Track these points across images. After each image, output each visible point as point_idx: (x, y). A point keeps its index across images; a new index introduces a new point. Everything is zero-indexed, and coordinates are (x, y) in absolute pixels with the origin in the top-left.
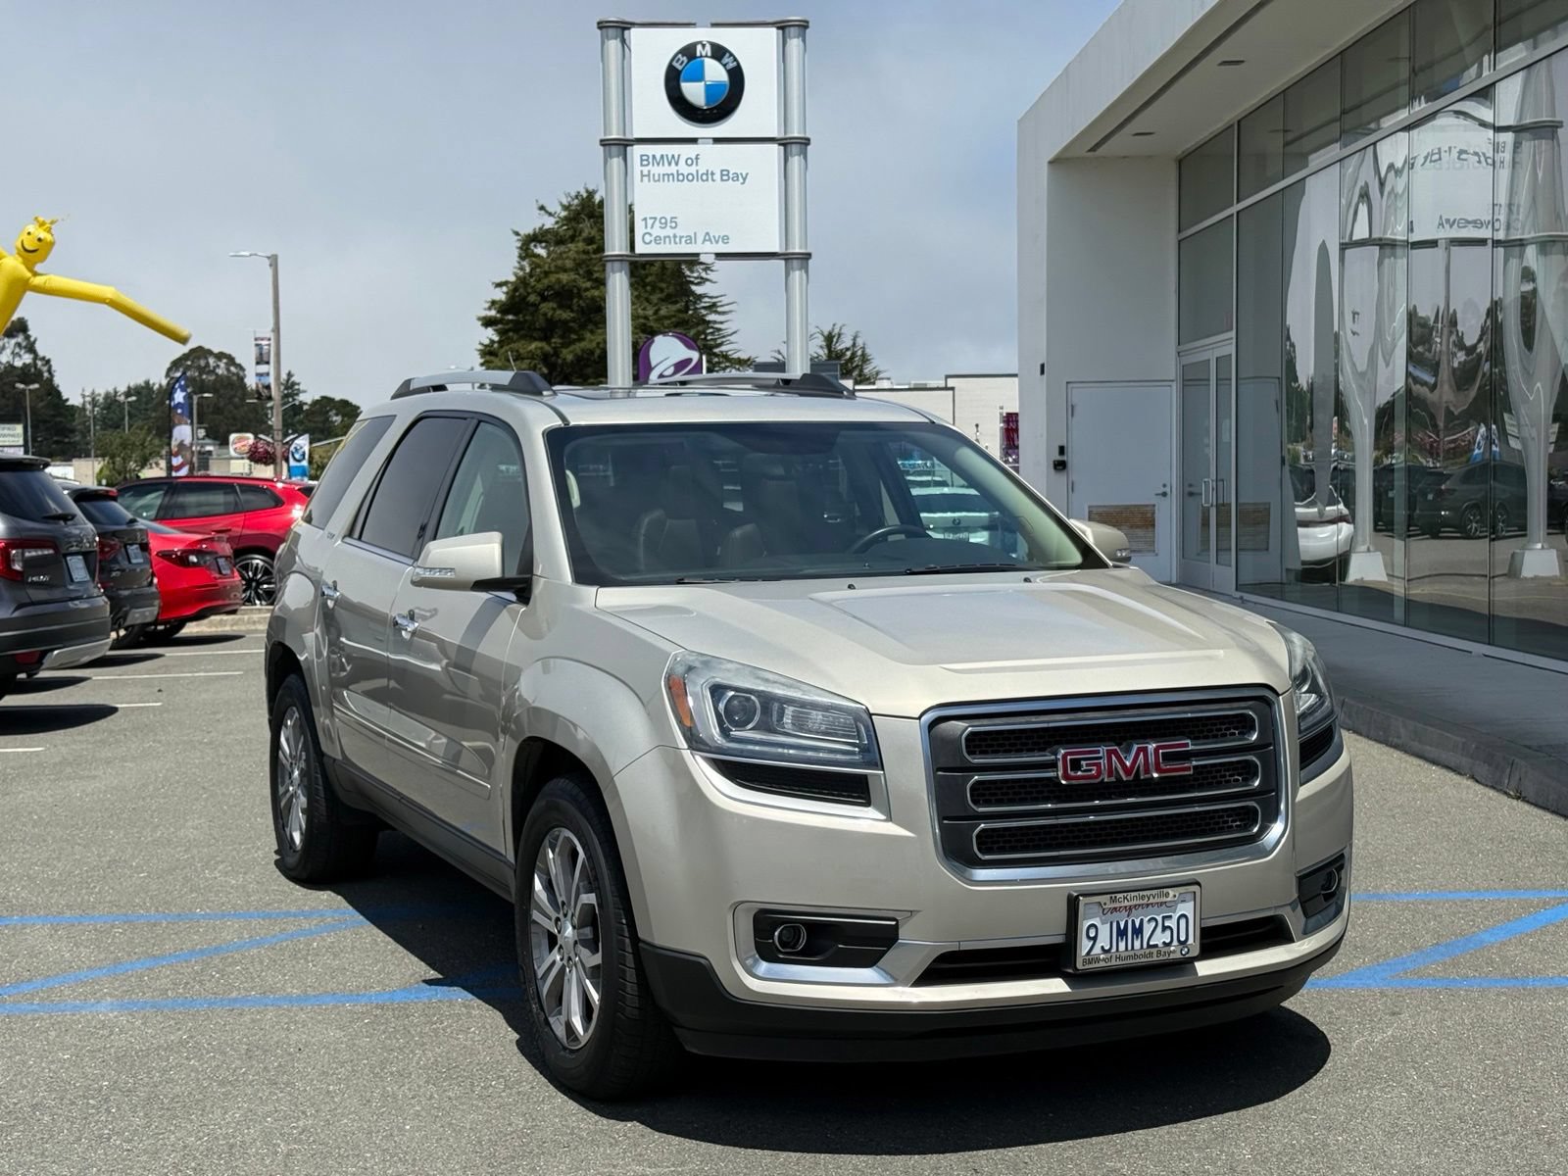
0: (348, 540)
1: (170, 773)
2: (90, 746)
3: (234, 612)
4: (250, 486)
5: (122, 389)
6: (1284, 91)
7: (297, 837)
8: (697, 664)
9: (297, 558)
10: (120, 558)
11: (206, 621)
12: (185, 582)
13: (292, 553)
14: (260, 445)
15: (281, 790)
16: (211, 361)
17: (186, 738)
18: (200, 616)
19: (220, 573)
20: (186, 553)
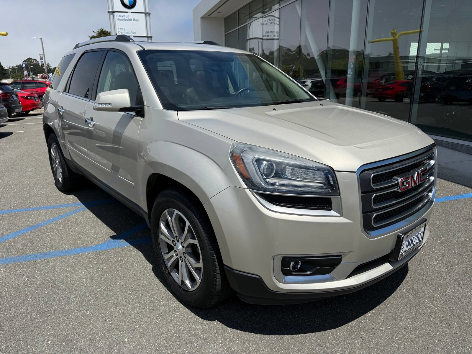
0: (64, 93)
1: (25, 152)
2: (4, 144)
3: (40, 109)
4: (41, 83)
5: (15, 66)
6: (249, 3)
7: (60, 180)
8: (246, 149)
9: (50, 98)
10: (11, 98)
11: (34, 111)
12: (28, 103)
13: (48, 96)
14: (43, 75)
15: (54, 165)
16: (32, 60)
17: (29, 141)
18: (33, 110)
19: (36, 101)
20: (27, 97)
